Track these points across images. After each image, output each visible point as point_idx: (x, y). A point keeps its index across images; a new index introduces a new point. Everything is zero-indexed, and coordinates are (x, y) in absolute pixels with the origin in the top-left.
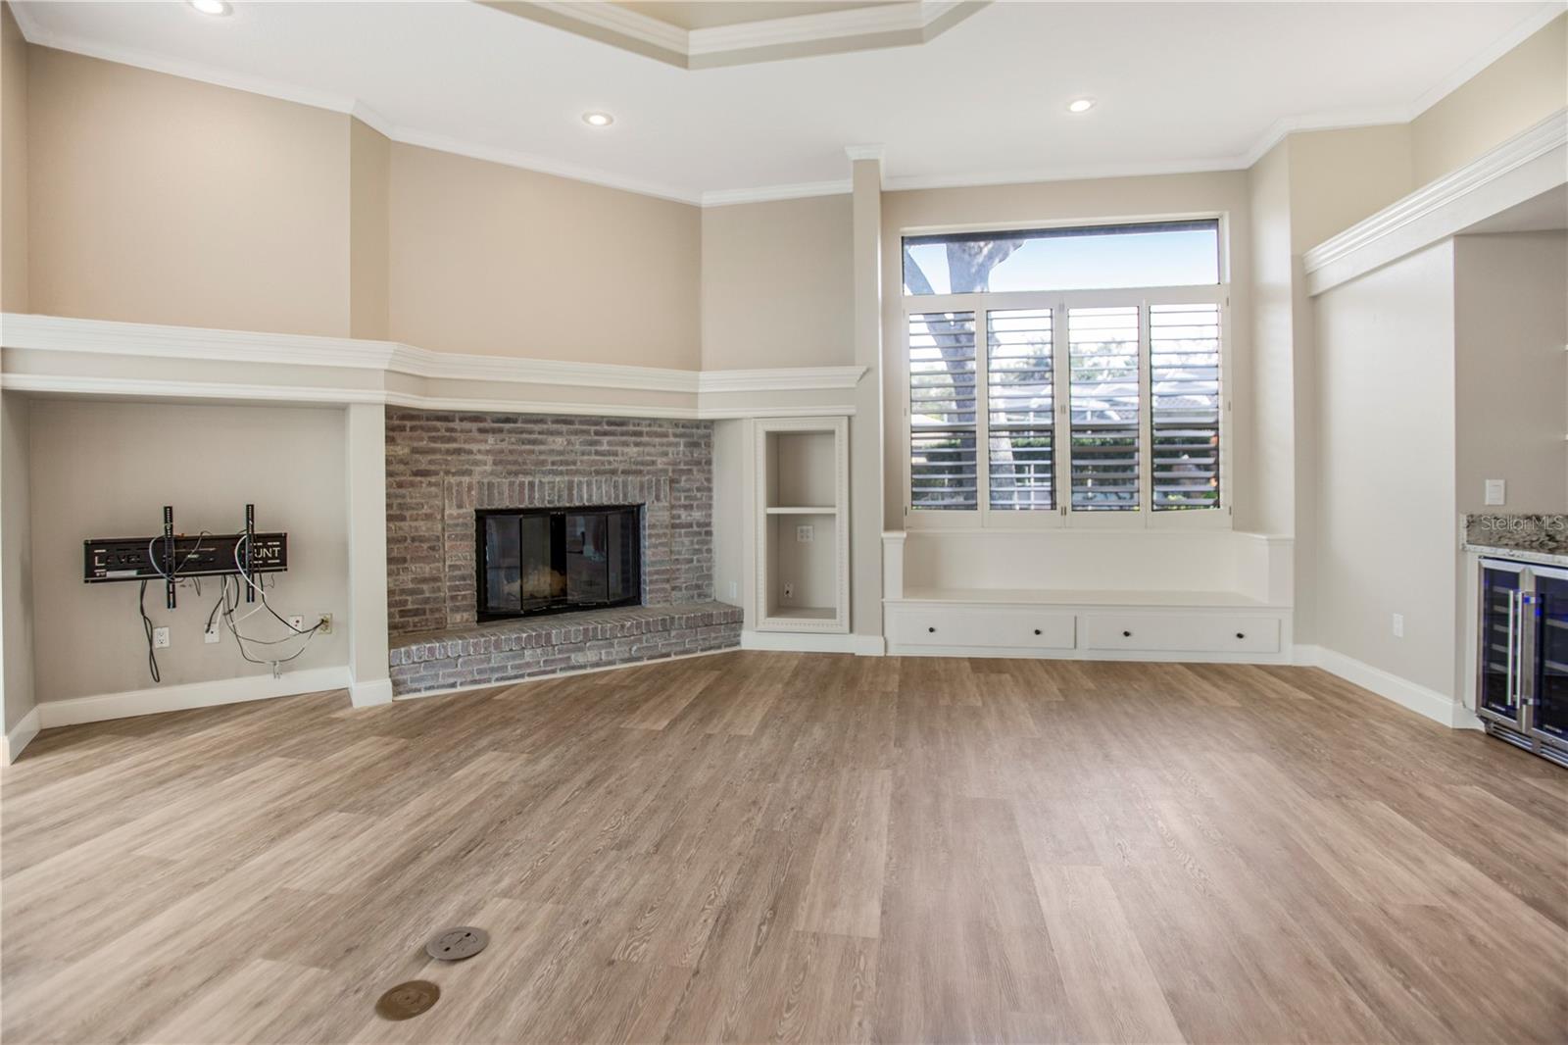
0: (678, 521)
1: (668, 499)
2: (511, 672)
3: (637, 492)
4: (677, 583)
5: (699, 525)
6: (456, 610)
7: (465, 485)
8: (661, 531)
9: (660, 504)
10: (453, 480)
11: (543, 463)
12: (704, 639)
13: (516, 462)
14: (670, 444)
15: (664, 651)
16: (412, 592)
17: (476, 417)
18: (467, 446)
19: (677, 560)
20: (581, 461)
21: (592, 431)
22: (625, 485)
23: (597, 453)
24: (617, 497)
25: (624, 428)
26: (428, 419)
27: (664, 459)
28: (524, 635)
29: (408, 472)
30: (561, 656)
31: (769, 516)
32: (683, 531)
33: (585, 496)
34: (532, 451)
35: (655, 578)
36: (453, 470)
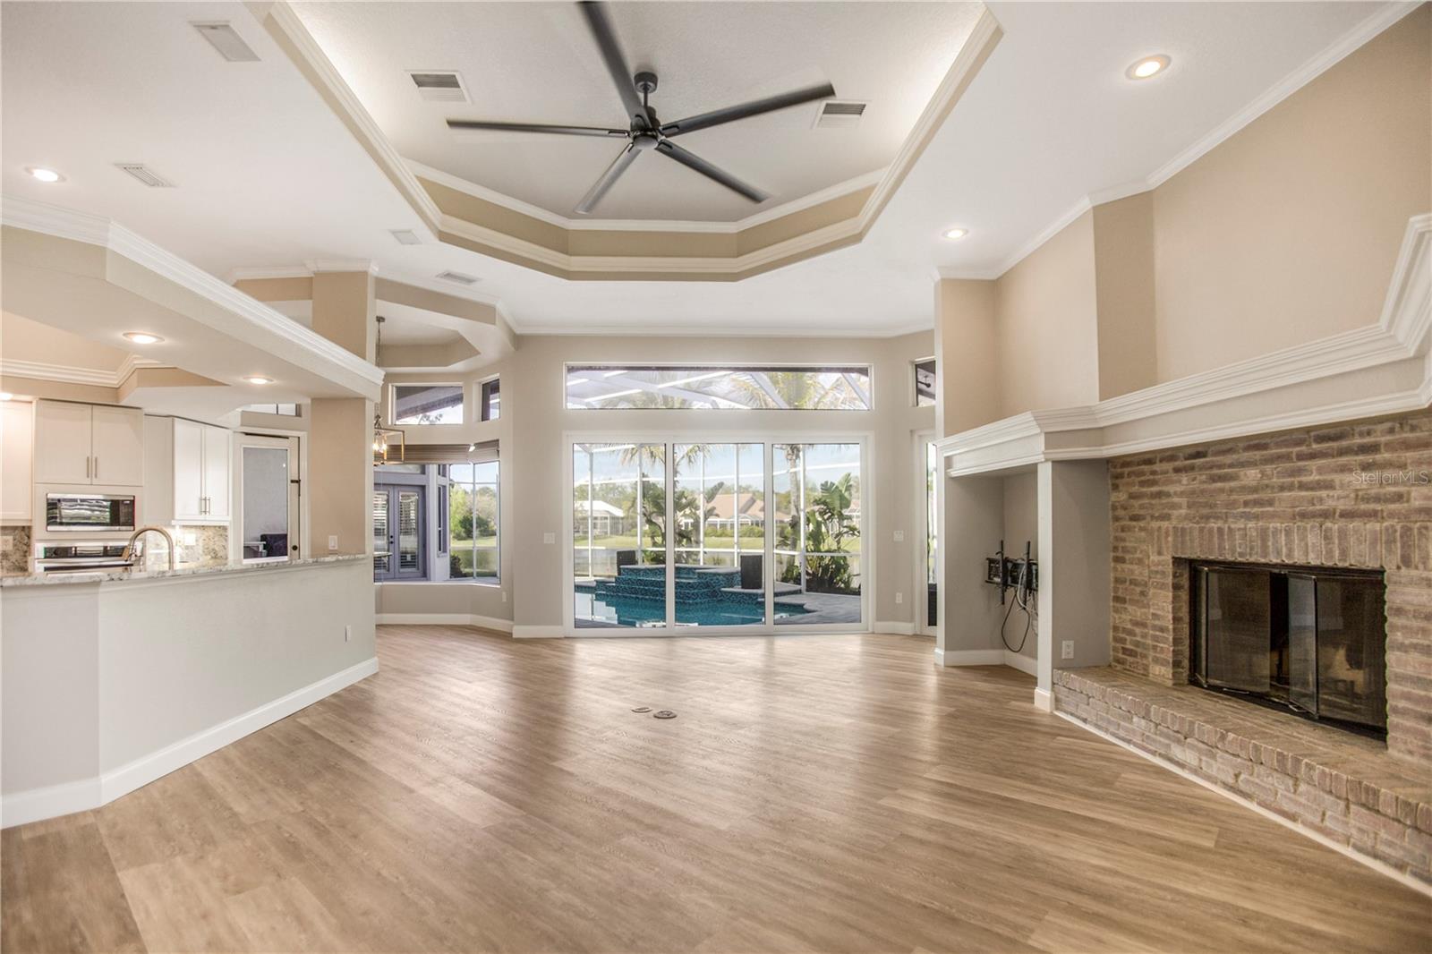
3: (1365, 548)
6: (1156, 660)
7: (1163, 531)
8: (1421, 622)
10: (1155, 524)
11: (1233, 504)
12: (1362, 829)
13: (1206, 505)
16: (1130, 632)
17: (1169, 457)
18: (1165, 489)
20: (1280, 499)
21: (1294, 456)
22: (1345, 535)
23: (1302, 486)
24: (1330, 553)
25: (1344, 443)
26: (1139, 464)
29: (1128, 517)
30: (1162, 739)
34: (1222, 490)
35: (1402, 704)
36: (1157, 515)
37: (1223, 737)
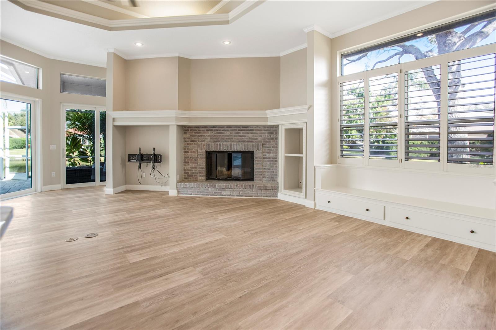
0: (265, 157)
1: (262, 149)
2: (205, 194)
3: (251, 147)
4: (265, 176)
5: (273, 158)
6: (200, 176)
7: (203, 144)
8: (259, 159)
9: (259, 151)
10: (200, 143)
11: (223, 139)
12: (264, 193)
13: (216, 139)
14: (262, 133)
15: (250, 195)
16: (190, 170)
17: (206, 127)
18: (203, 134)
19: (265, 168)
20: (234, 138)
21: (238, 130)
22: (247, 145)
23: (239, 136)
24: (245, 149)
25: (248, 129)
26: (194, 128)
27: (261, 138)
28: (209, 184)
29: (190, 141)
30: (219, 191)
31: (286, 157)
32: (267, 160)
33: (235, 148)
34: (220, 136)
35: (257, 173)
36: (200, 140)
37: (237, 186)
